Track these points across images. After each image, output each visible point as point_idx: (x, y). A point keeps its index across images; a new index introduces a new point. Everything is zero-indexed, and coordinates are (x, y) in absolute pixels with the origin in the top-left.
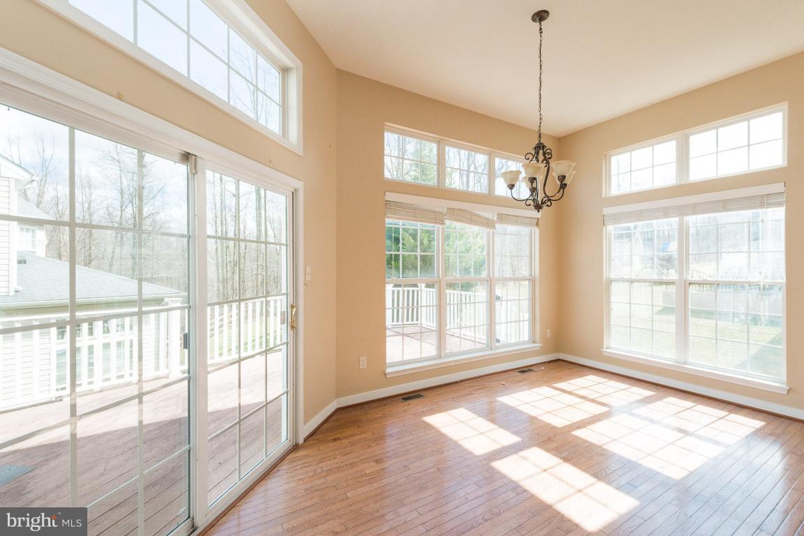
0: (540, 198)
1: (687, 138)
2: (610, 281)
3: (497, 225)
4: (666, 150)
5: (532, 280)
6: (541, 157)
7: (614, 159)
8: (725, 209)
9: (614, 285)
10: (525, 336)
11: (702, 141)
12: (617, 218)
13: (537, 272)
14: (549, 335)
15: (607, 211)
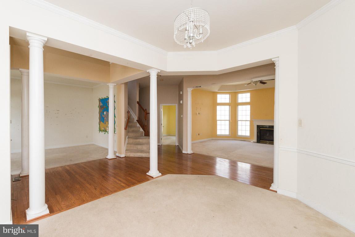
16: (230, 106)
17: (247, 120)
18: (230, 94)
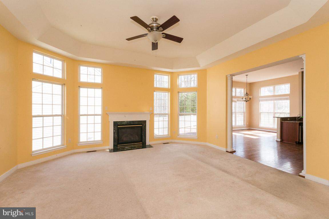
0: (247, 100)
1: (275, 86)
2: (261, 113)
3: (237, 102)
4: (271, 88)
5: (244, 113)
6: (247, 95)
7: (261, 89)
8: (281, 100)
9: (261, 114)
10: (242, 124)
11: (277, 87)
12: (262, 100)
13: (245, 111)
14: (248, 124)
15: (260, 99)
16: (63, 85)
17: (96, 113)
18: (63, 61)
